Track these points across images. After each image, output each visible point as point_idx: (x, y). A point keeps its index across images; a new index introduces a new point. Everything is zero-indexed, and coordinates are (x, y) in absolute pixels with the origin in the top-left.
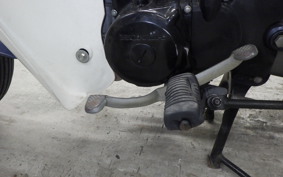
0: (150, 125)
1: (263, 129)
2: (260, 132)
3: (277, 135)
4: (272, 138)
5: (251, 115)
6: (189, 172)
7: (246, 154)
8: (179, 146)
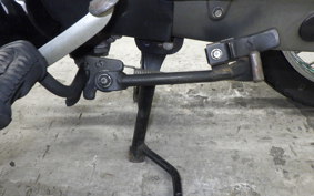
0: (64, 116)
1: (202, 106)
2: (198, 109)
3: (217, 112)
4: (211, 115)
5: (190, 90)
6: (104, 171)
7: (178, 139)
8: (97, 139)
